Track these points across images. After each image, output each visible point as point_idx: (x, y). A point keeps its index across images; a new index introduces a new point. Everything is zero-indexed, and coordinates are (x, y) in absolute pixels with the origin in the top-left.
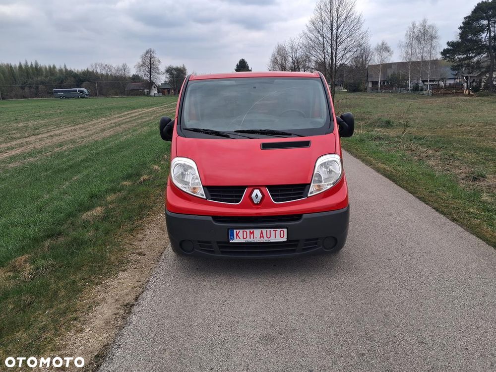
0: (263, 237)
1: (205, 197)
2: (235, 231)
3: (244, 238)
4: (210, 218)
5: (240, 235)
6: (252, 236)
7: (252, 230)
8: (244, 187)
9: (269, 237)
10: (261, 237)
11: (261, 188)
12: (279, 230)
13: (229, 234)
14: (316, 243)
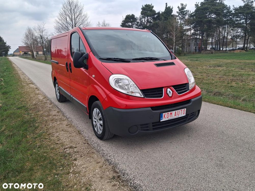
0: (176, 115)
1: (143, 96)
2: (163, 114)
3: (167, 118)
4: (150, 109)
5: (166, 116)
6: (171, 115)
7: (171, 112)
8: (162, 88)
9: (178, 115)
10: (175, 115)
11: (170, 87)
12: (183, 110)
13: (160, 116)
14: (193, 115)
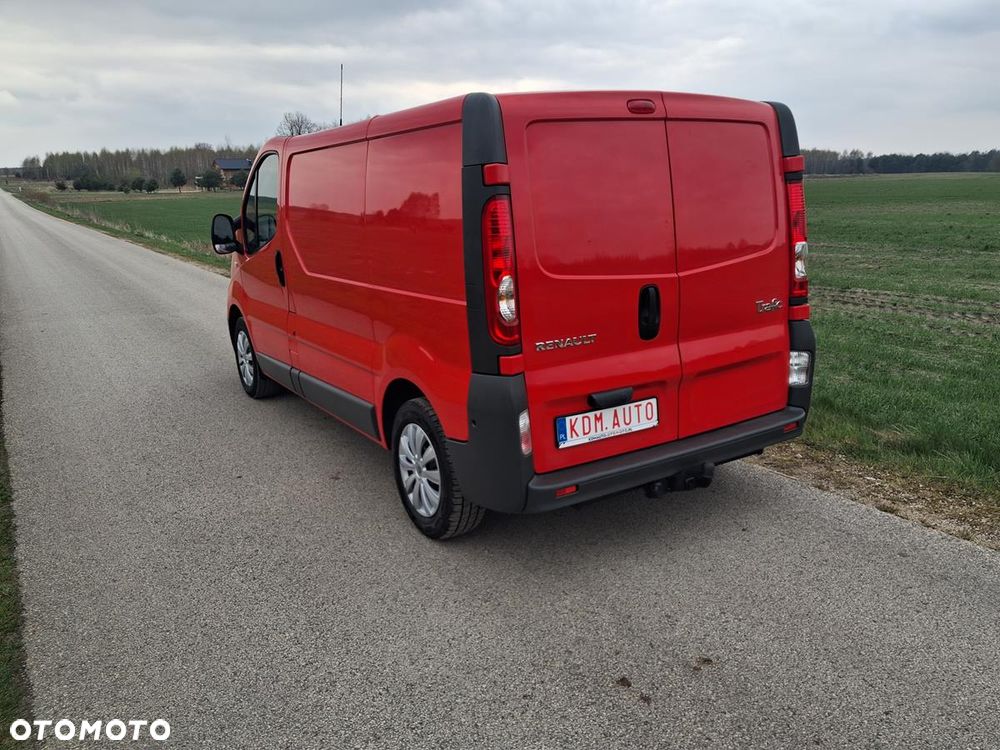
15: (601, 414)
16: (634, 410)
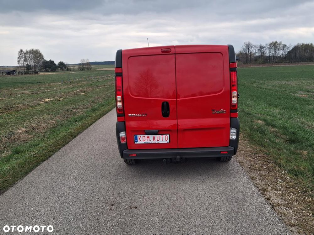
15: (149, 136)
16: (161, 137)
